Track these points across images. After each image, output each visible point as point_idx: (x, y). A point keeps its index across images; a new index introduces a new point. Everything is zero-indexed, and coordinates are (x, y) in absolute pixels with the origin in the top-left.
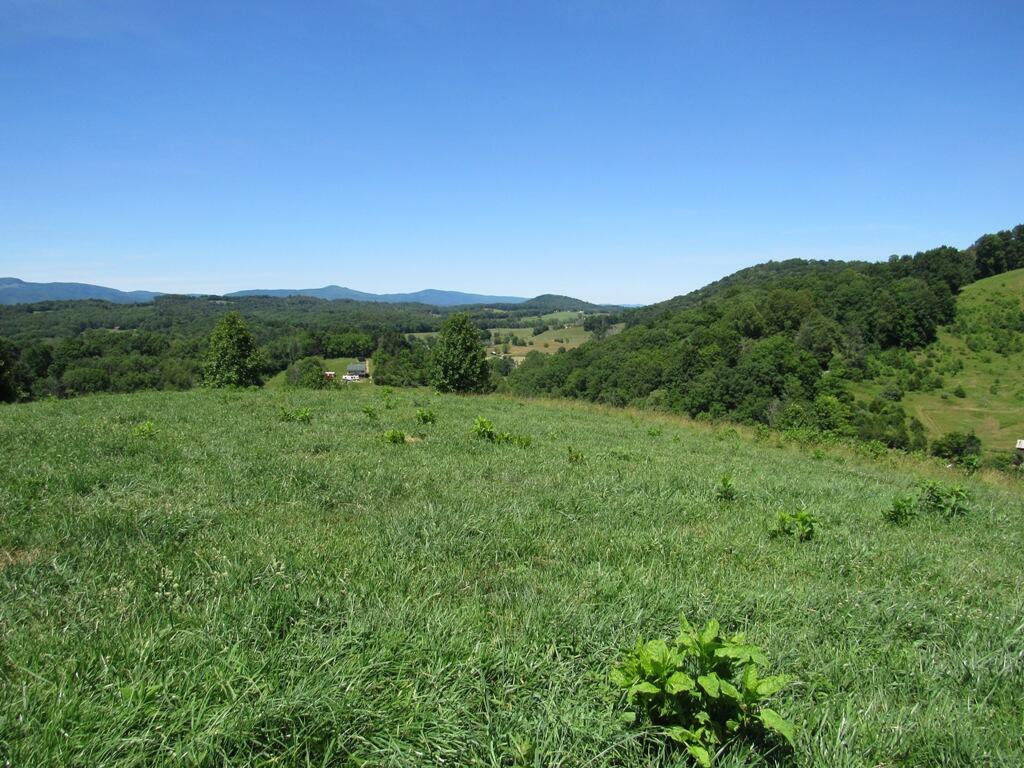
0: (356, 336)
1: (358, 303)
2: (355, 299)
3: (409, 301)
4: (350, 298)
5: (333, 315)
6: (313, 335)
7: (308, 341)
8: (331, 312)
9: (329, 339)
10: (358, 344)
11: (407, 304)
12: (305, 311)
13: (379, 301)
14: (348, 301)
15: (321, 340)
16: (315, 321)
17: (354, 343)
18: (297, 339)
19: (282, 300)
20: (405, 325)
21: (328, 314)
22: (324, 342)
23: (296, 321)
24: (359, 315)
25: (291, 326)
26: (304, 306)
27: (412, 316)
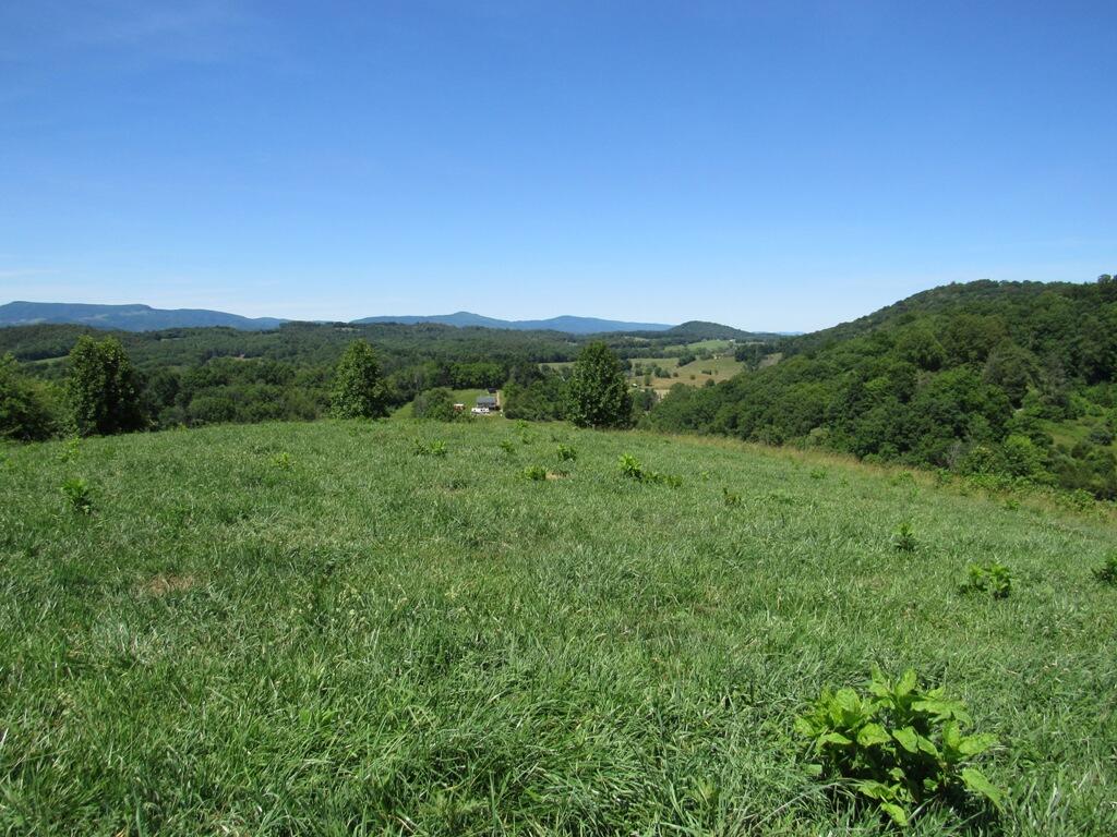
0: (486, 366)
1: (489, 331)
2: (486, 326)
3: (544, 328)
4: (480, 325)
5: (462, 343)
6: (441, 365)
7: (436, 371)
8: (461, 340)
9: (458, 368)
10: (488, 374)
11: (540, 332)
12: (433, 338)
13: (511, 328)
14: (478, 329)
15: (449, 370)
16: (443, 350)
17: (484, 373)
18: (425, 368)
19: (410, 327)
20: (538, 355)
21: (457, 342)
22: (452, 372)
23: (423, 350)
24: (490, 343)
25: (418, 355)
26: (432, 334)
27: (546, 345)
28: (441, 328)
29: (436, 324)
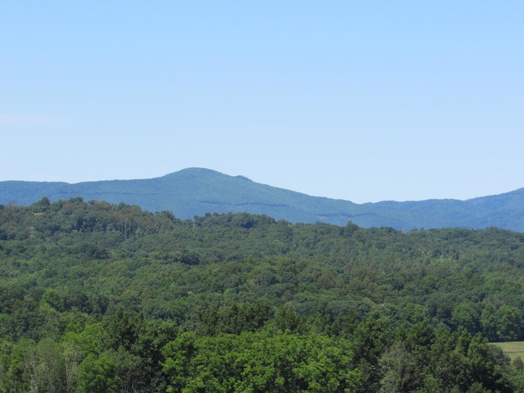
0: (296, 342)
1: (287, 231)
2: (278, 216)
4: (255, 211)
5: (195, 269)
6: (127, 336)
7: (108, 358)
8: (189, 261)
9: (190, 350)
10: (299, 371)
11: (463, 235)
12: (98, 255)
13: (364, 224)
14: (249, 223)
15: (158, 357)
16: (131, 292)
17: (284, 368)
18: (68, 350)
20: (462, 310)
21: (177, 267)
22: (168, 365)
23: (62, 290)
24: (293, 269)
25: (44, 307)
26: (94, 238)
27: (490, 278)
28: (125, 219)
29: (108, 208)
